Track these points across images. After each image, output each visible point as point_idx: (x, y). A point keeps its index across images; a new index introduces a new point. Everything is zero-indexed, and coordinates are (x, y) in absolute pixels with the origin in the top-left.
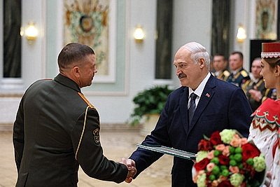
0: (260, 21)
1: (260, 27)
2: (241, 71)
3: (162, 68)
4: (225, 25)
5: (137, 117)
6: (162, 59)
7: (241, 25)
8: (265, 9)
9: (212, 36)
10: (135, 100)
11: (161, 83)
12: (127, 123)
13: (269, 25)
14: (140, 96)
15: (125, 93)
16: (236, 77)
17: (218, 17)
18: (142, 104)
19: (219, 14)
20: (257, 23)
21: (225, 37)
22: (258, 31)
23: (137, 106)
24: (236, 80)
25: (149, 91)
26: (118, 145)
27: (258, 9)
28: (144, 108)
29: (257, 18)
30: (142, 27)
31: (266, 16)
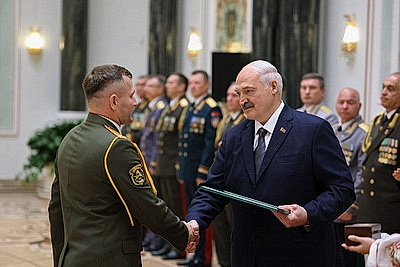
0: (223, 24)
1: (223, 33)
2: (205, 98)
3: (72, 93)
4: (169, 29)
5: (34, 170)
6: (72, 80)
7: (193, 30)
8: (231, 7)
9: (151, 45)
10: (32, 143)
11: (71, 116)
12: (17, 179)
13: (237, 30)
14: (40, 137)
15: (14, 132)
16: (199, 108)
17: (159, 17)
18: (42, 149)
19: (162, 13)
20: (218, 27)
21: (169, 47)
22: (221, 39)
23: (35, 152)
24: (199, 112)
25: (53, 129)
26: (7, 212)
27: (219, 6)
28: (45, 156)
29: (219, 19)
30: (38, 31)
31: (232, 16)
